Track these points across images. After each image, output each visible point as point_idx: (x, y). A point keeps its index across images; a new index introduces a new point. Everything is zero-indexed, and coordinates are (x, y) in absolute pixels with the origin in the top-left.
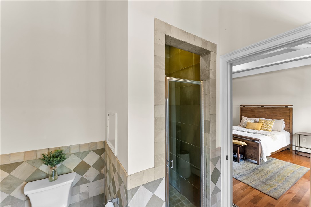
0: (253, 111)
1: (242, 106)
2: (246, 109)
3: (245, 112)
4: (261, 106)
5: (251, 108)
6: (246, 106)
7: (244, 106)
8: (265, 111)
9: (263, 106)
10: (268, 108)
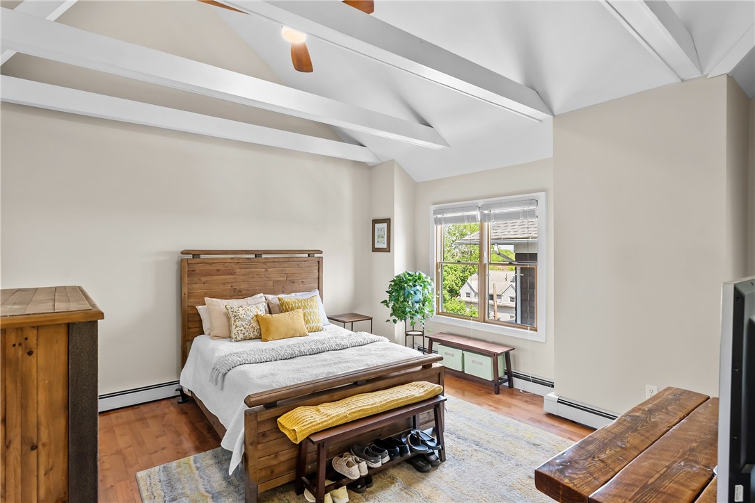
0: (232, 273)
1: (190, 256)
2: (208, 267)
3: (204, 279)
4: (254, 256)
5: (223, 262)
6: (202, 256)
7: (196, 255)
8: (266, 270)
9: (258, 254)
10: (274, 261)
